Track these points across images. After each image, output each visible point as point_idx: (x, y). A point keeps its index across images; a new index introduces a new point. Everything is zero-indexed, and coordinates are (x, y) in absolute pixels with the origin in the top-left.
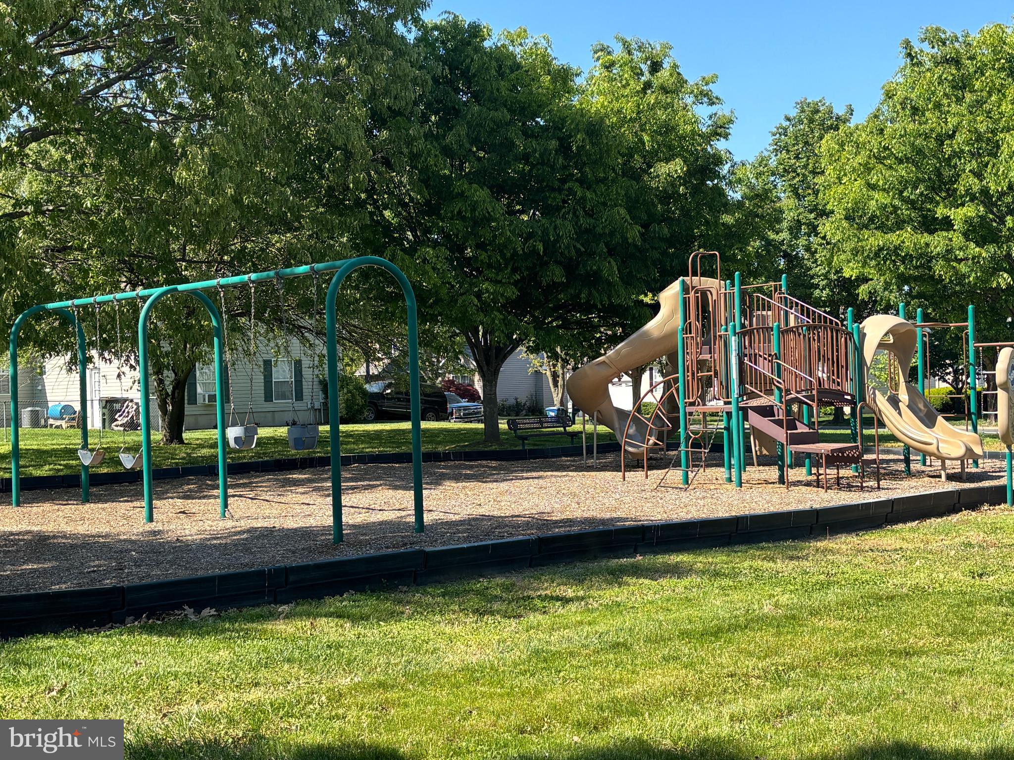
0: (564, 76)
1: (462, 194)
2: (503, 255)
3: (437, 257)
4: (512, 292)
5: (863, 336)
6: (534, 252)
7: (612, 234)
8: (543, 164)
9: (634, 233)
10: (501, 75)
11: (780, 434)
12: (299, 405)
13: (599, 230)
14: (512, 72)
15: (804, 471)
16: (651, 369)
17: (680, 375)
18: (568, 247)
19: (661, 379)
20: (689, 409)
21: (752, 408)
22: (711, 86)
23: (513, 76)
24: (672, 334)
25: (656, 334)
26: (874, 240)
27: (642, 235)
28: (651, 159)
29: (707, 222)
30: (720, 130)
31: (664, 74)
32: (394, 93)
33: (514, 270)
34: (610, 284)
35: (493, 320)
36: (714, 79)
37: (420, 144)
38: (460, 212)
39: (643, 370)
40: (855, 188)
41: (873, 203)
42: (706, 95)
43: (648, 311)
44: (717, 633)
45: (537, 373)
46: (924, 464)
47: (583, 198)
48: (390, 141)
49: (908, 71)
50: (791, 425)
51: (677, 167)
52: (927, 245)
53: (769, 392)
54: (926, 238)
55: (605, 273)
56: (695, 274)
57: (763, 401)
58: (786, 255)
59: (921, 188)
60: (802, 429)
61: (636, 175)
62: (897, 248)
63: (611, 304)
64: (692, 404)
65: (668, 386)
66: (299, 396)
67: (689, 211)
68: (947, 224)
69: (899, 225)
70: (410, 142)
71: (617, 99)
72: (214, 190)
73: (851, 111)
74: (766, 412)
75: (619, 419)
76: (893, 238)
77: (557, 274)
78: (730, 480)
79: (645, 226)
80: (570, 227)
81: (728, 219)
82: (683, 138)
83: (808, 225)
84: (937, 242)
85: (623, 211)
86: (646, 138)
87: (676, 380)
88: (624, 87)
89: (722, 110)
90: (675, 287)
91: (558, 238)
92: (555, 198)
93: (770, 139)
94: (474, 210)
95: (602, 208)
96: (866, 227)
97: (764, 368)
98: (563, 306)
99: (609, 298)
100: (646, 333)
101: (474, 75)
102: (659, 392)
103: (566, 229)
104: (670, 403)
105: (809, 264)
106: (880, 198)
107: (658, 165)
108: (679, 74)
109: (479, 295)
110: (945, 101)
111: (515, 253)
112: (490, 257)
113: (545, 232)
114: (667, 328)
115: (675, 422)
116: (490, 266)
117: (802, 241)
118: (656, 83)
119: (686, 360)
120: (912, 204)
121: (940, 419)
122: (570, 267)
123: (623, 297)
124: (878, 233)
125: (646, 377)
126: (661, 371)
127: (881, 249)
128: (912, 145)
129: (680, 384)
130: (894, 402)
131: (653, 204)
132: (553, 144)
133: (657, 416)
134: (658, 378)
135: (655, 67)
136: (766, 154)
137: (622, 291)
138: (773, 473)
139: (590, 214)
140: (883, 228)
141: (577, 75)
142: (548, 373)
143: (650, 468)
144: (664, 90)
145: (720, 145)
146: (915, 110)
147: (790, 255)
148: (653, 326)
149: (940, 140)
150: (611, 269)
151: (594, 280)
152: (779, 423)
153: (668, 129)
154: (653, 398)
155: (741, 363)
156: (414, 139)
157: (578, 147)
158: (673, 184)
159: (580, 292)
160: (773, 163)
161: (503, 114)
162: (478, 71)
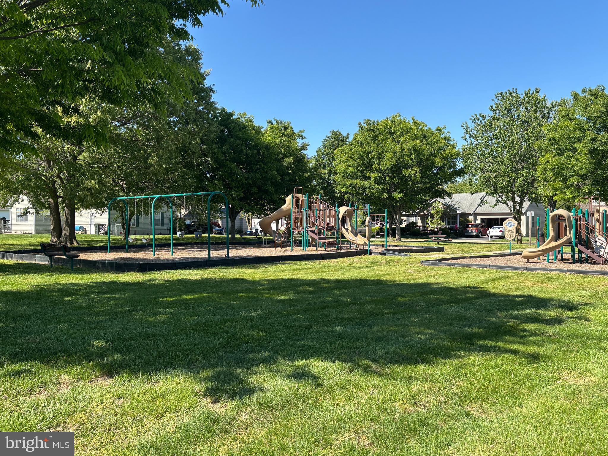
0: (258, 131)
1: (227, 165)
2: (239, 184)
3: (220, 184)
4: (242, 195)
5: (339, 212)
6: (249, 183)
7: (272, 178)
8: (252, 157)
9: (279, 178)
10: (240, 130)
11: (316, 237)
12: (163, 228)
13: (268, 177)
14: (243, 129)
15: (324, 248)
16: (282, 218)
17: (291, 221)
18: (259, 182)
19: (285, 222)
20: (293, 230)
21: (310, 230)
22: (303, 134)
23: (243, 130)
24: (289, 210)
25: (285, 209)
26: (349, 182)
27: (281, 179)
28: (285, 156)
29: (300, 176)
30: (305, 147)
31: (288, 130)
32: (209, 135)
33: (243, 188)
34: (271, 193)
35: (236, 203)
36: (303, 131)
37: (216, 150)
38: (227, 171)
39: (279, 219)
40: (343, 166)
41: (349, 171)
42: (301, 136)
43: (283, 202)
44: (296, 270)
45: (242, 218)
46: (356, 247)
47: (264, 168)
48: (206, 148)
49: (361, 132)
50: (319, 235)
51: (291, 159)
52: (364, 184)
53: (314, 226)
54: (364, 182)
55: (270, 190)
56: (296, 193)
57: (312, 229)
58: (327, 182)
59: (363, 167)
60: (322, 236)
61: (280, 161)
62: (356, 185)
63: (272, 199)
64: (294, 229)
65: (287, 224)
66: (162, 225)
67: (295, 172)
68: (369, 178)
69: (357, 178)
70: (212, 149)
71: (275, 138)
72: (160, 165)
73: (349, 135)
74: (313, 231)
75: (274, 233)
76: (355, 182)
77: (255, 190)
78: (303, 250)
79: (282, 176)
80: (260, 176)
81: (306, 175)
82: (293, 150)
83: (334, 172)
84: (366, 184)
85: (275, 172)
86: (282, 150)
87: (290, 223)
88: (276, 134)
89: (305, 141)
90: (290, 196)
91: (256, 179)
92: (255, 167)
93: (322, 143)
94: (231, 170)
95: (269, 171)
96: (347, 178)
97: (313, 220)
98: (256, 199)
99: (271, 197)
100: (282, 209)
101: (232, 130)
102: (285, 226)
103: (258, 176)
104: (288, 229)
105: (334, 185)
106: (351, 169)
107: (286, 158)
108: (293, 131)
109: (232, 195)
110: (370, 142)
111: (243, 184)
112: (235, 184)
113: (252, 177)
114: (288, 208)
115: (289, 234)
116: (235, 187)
117: (331, 178)
118: (286, 133)
119: (293, 217)
120: (361, 172)
121: (359, 234)
122: (259, 188)
123: (275, 198)
124: (350, 180)
125: (280, 221)
126: (285, 219)
127: (351, 185)
128: (360, 155)
129: (291, 223)
130: (347, 230)
131: (284, 170)
132: (255, 151)
133: (285, 232)
134: (284, 221)
135: (286, 129)
136: (321, 148)
137: (275, 195)
138: (315, 248)
139: (265, 172)
140: (353, 179)
141: (262, 128)
142: (246, 219)
143: (282, 247)
144: (288, 136)
145: (305, 152)
146: (361, 144)
147: (328, 182)
148: (284, 207)
149: (368, 153)
150: (272, 189)
151: (267, 192)
152: (316, 234)
153: (289, 148)
154: (283, 229)
155: (307, 219)
156: (214, 149)
157: (263, 153)
158: (290, 164)
159: (262, 195)
160: (323, 151)
161: (240, 142)
162: (233, 128)
